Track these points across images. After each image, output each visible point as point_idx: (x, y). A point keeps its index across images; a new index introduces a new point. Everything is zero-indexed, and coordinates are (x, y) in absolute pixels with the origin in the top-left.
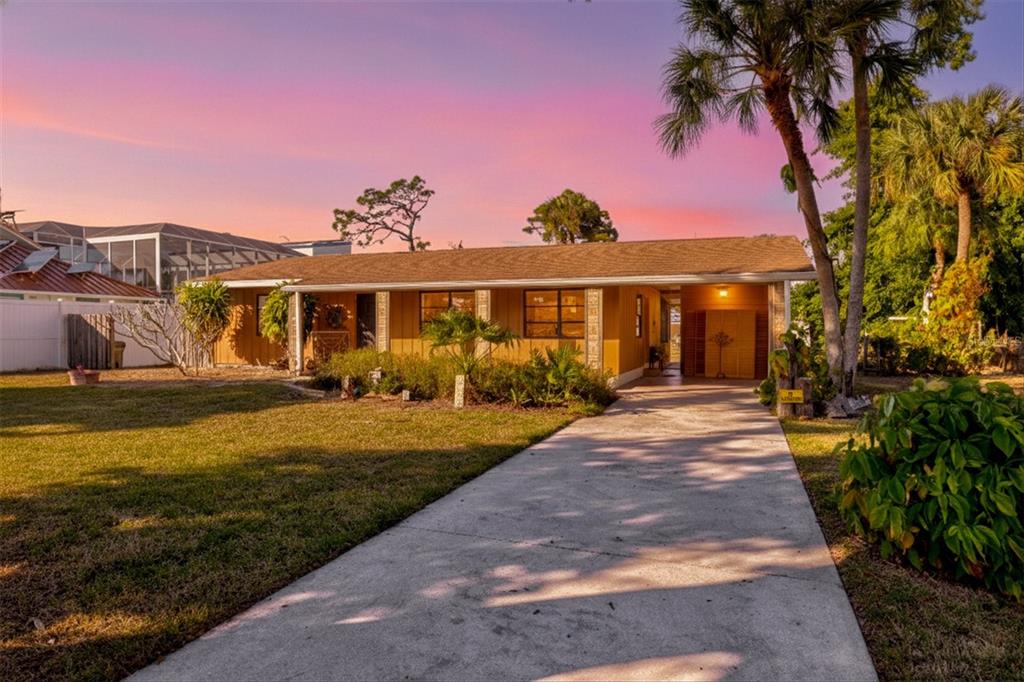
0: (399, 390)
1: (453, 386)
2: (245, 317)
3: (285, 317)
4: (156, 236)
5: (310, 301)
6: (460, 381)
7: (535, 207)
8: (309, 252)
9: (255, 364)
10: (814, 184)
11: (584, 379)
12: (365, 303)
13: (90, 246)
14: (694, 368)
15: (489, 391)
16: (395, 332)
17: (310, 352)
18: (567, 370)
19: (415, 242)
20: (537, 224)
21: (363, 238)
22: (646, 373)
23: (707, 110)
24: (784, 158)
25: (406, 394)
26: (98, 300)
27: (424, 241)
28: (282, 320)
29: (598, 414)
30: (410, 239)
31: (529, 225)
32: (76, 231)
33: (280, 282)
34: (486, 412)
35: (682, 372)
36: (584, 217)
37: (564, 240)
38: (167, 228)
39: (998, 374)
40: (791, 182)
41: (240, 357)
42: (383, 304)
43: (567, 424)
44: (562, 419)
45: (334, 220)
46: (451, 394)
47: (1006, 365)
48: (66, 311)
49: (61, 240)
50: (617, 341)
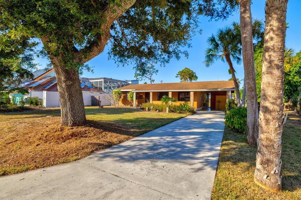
0: (157, 110)
1: (166, 109)
2: (124, 97)
3: (133, 97)
4: (103, 80)
5: (137, 93)
6: (167, 109)
7: (178, 72)
8: (130, 83)
9: (126, 105)
10: (235, 73)
11: (190, 109)
12: (147, 94)
13: (90, 82)
14: (213, 108)
15: (172, 110)
16: (153, 100)
17: (137, 103)
18: (187, 107)
19: (152, 80)
20: (179, 76)
21: (141, 79)
22: (203, 108)
23: (214, 59)
24: (229, 68)
25: (158, 111)
26: (93, 93)
27: (153, 79)
28: (132, 98)
29: (192, 115)
30: (150, 79)
31: (177, 76)
32: (88, 79)
33: (132, 90)
34: (172, 114)
35: (211, 109)
36: (190, 75)
37: (185, 80)
38: (105, 78)
39: (288, 111)
40: (230, 72)
41: (123, 104)
42: (151, 94)
43: (187, 116)
44: (186, 115)
45: (135, 75)
46: (166, 111)
47: (290, 109)
48: (91, 95)
49: (85, 81)
50: (196, 102)
